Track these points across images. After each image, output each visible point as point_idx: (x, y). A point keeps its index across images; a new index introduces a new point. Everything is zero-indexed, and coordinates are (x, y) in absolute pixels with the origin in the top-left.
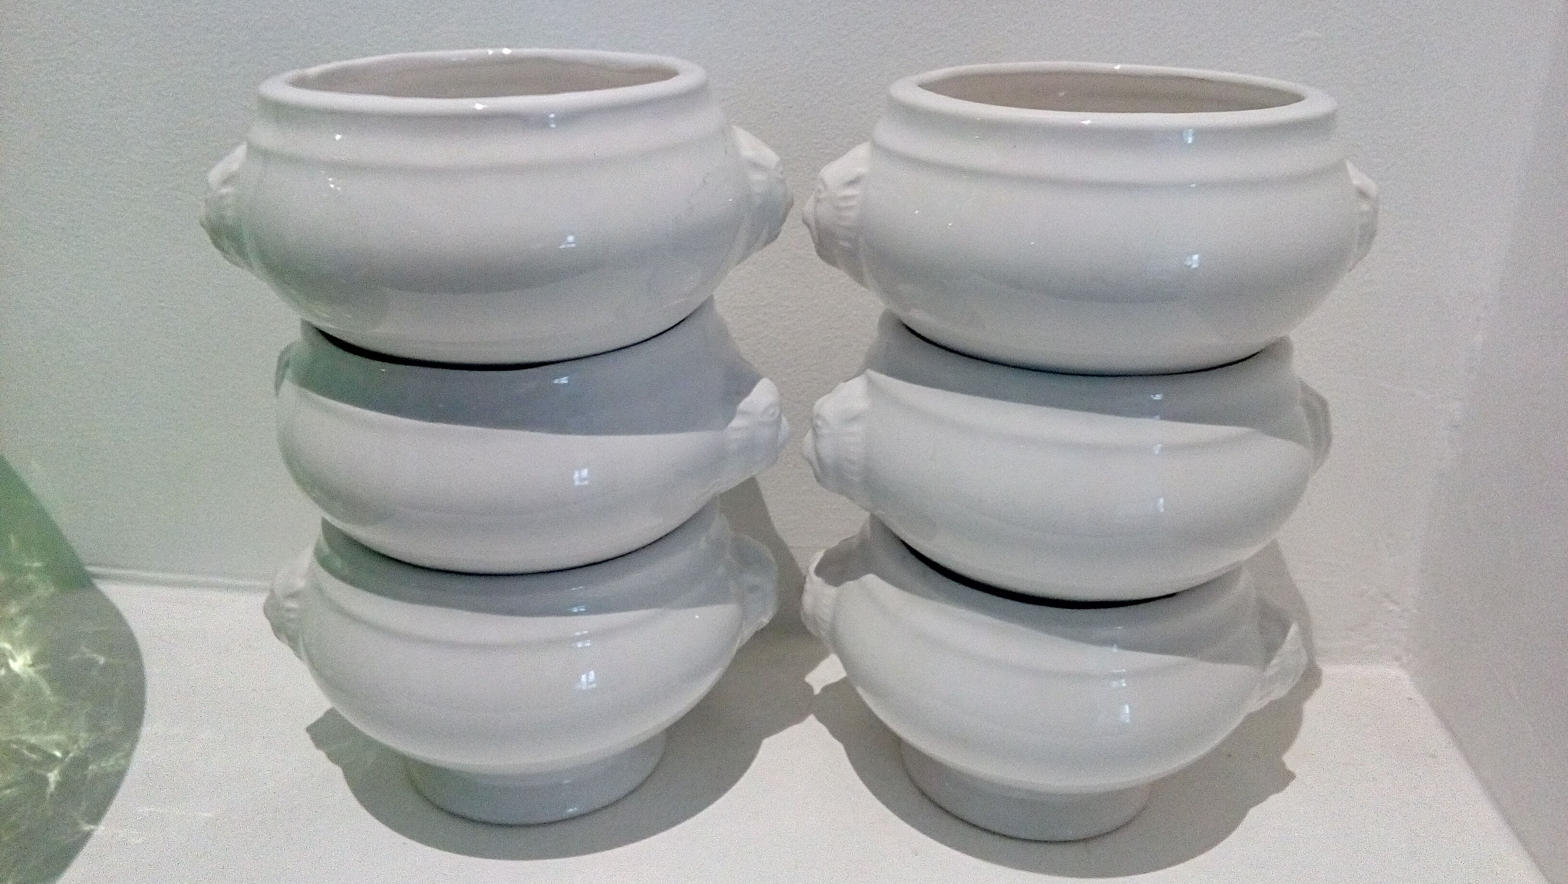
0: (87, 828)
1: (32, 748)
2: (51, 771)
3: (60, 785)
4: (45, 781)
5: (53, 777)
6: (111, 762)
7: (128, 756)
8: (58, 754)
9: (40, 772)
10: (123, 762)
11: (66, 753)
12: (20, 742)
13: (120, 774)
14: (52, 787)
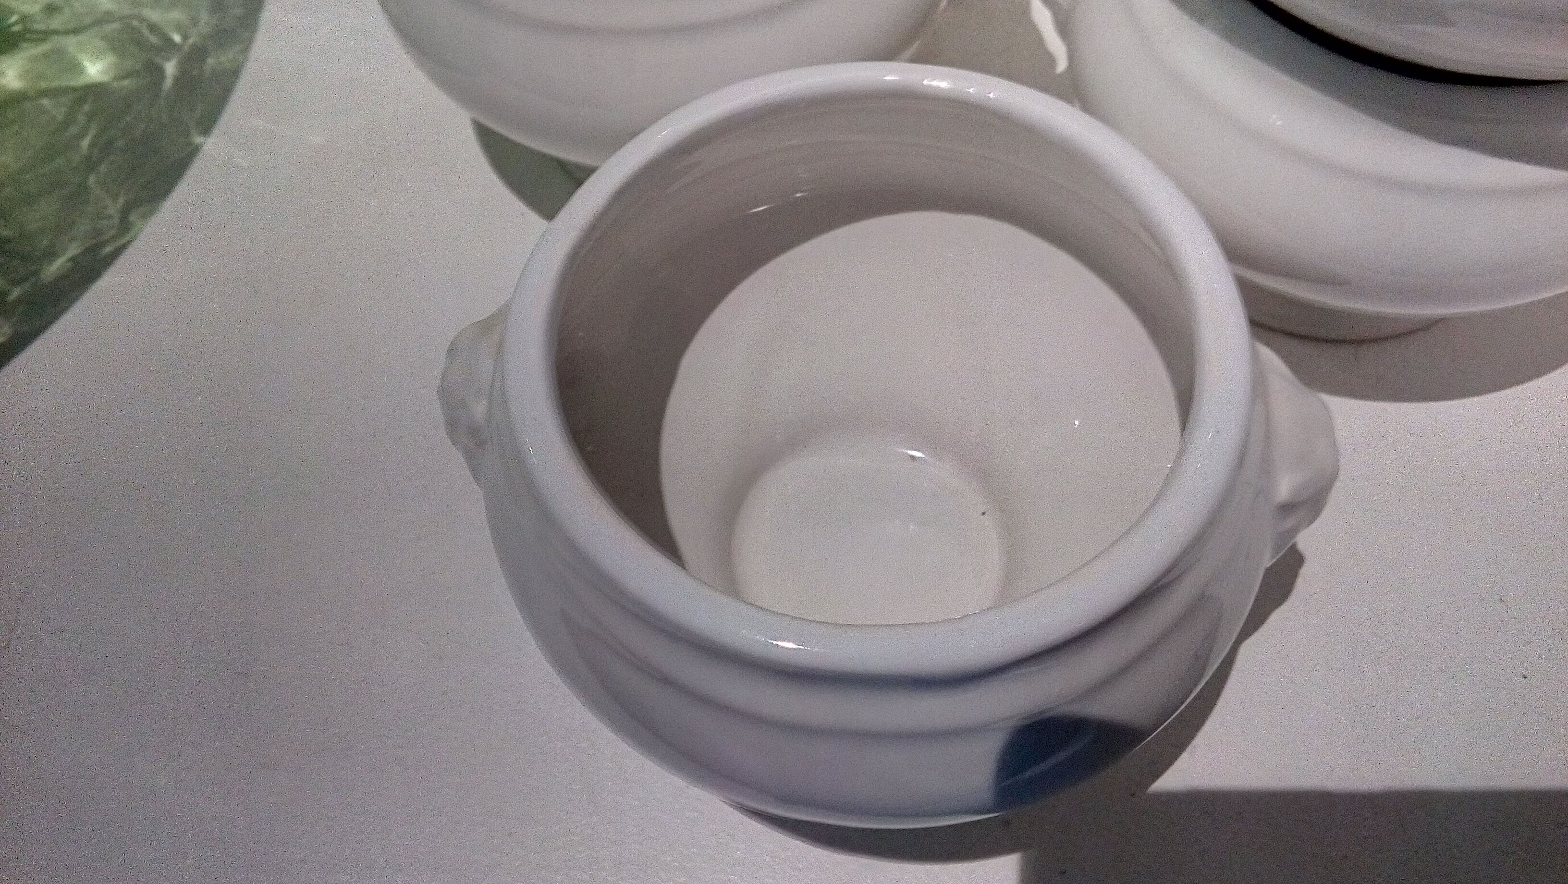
0: (198, 140)
1: (153, 28)
2: (168, 59)
3: (177, 80)
4: (161, 71)
5: (170, 68)
6: (230, 56)
7: (246, 49)
8: (177, 38)
9: (158, 60)
10: (240, 57)
11: (185, 37)
12: (142, 19)
13: (236, 72)
14: (169, 82)
